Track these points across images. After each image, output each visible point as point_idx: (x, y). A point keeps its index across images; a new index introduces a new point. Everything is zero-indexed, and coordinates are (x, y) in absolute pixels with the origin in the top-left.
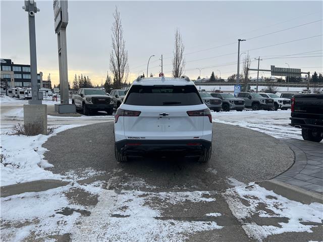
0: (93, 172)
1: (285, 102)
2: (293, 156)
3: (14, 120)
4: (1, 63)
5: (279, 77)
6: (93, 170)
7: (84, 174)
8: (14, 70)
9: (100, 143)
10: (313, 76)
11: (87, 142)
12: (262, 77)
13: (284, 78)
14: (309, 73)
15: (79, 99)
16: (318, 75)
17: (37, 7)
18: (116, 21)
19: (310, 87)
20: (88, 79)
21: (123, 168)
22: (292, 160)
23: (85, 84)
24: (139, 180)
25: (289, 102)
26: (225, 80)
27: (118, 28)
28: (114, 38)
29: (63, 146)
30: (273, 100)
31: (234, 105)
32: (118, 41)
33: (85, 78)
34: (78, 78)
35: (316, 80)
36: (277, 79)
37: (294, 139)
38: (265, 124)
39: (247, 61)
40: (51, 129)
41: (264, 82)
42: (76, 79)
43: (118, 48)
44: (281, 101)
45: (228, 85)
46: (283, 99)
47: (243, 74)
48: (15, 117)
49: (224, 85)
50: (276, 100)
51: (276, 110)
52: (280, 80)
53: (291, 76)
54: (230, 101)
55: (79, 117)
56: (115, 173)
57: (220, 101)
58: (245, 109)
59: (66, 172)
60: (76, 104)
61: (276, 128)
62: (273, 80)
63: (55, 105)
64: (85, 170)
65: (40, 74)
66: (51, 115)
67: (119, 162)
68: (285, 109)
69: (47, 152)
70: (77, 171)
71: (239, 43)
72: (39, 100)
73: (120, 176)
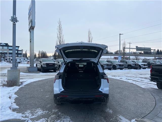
0: (41, 111)
1: (144, 65)
2: (154, 100)
3: (5, 75)
4: (3, 45)
5: (140, 52)
6: (41, 110)
7: (35, 113)
8: (9, 49)
9: (47, 91)
10: (157, 51)
11: (40, 91)
12: (132, 52)
13: (143, 52)
14: (155, 50)
15: (39, 64)
16: (160, 51)
17: (18, 20)
18: (59, 25)
19: (156, 56)
20: (45, 53)
21: (58, 108)
22: (154, 103)
23: (44, 55)
24: (67, 118)
25: (146, 65)
26: (113, 53)
27: (60, 28)
28: (58, 34)
29: (27, 93)
30: (138, 64)
31: (119, 67)
32: (60, 35)
33: (44, 52)
34: (40, 52)
35: (159, 53)
36: (139, 52)
37: (153, 88)
38: (135, 78)
39: (124, 44)
40: (22, 82)
41: (132, 54)
43: (60, 38)
44: (142, 65)
45: (115, 55)
46: (143, 63)
47: (123, 50)
48: (6, 74)
49: (113, 55)
50: (140, 64)
51: (140, 69)
52: (140, 53)
53: (146, 51)
54: (116, 65)
55: (39, 74)
56: (53, 112)
57: (111, 64)
58: (124, 68)
59: (25, 111)
60: (38, 67)
61: (141, 80)
62: (137, 53)
63: (27, 67)
64: (36, 110)
65: (22, 51)
66: (24, 73)
67: (56, 104)
68: (145, 68)
69: (17, 97)
70: (32, 111)
71: (120, 35)
72: (16, 67)
73: (56, 114)
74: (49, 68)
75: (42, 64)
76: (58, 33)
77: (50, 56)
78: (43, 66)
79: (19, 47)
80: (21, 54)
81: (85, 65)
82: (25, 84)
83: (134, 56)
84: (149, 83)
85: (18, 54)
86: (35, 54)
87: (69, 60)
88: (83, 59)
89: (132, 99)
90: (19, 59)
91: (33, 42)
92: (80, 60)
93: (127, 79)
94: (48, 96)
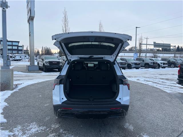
0: (35, 128)
1: (164, 64)
4: (1, 40)
5: (158, 48)
6: (36, 126)
7: (28, 130)
8: (8, 44)
9: (46, 98)
10: (177, 48)
11: (37, 97)
12: (148, 48)
13: (161, 49)
14: (175, 46)
15: (41, 62)
16: (180, 47)
17: (8, 5)
18: (65, 16)
19: (176, 54)
20: (50, 49)
21: (60, 123)
23: (48, 52)
25: (166, 64)
26: (127, 50)
27: (66, 20)
29: (20, 100)
30: (157, 63)
31: (134, 65)
32: (65, 28)
33: (48, 48)
34: (44, 48)
35: (179, 50)
38: (155, 79)
39: (141, 39)
40: (16, 85)
41: (149, 51)
42: (43, 49)
44: (162, 63)
45: (129, 53)
46: (163, 62)
49: (127, 53)
50: (159, 62)
51: (159, 68)
52: (158, 50)
53: (165, 48)
54: (132, 63)
55: (40, 74)
56: (52, 129)
57: (126, 63)
58: (141, 67)
59: (14, 128)
60: (40, 65)
61: (163, 82)
62: (155, 50)
63: (27, 65)
64: (29, 126)
65: (22, 46)
66: (23, 72)
67: (57, 116)
68: (164, 67)
69: (6, 106)
70: (23, 127)
71: (136, 29)
72: (8, 66)
73: (56, 132)
74: (52, 66)
75: (44, 62)
76: (63, 25)
77: (54, 53)
78: (45, 64)
79: (19, 42)
80: (21, 50)
81: (96, 65)
82: (20, 87)
83: (151, 53)
84: (173, 86)
85: (18, 50)
86: (38, 51)
87: (74, 58)
88: (93, 56)
89: (158, 109)
90: (20, 56)
91: (33, 36)
92: (90, 58)
93: (145, 80)
94: (47, 104)
